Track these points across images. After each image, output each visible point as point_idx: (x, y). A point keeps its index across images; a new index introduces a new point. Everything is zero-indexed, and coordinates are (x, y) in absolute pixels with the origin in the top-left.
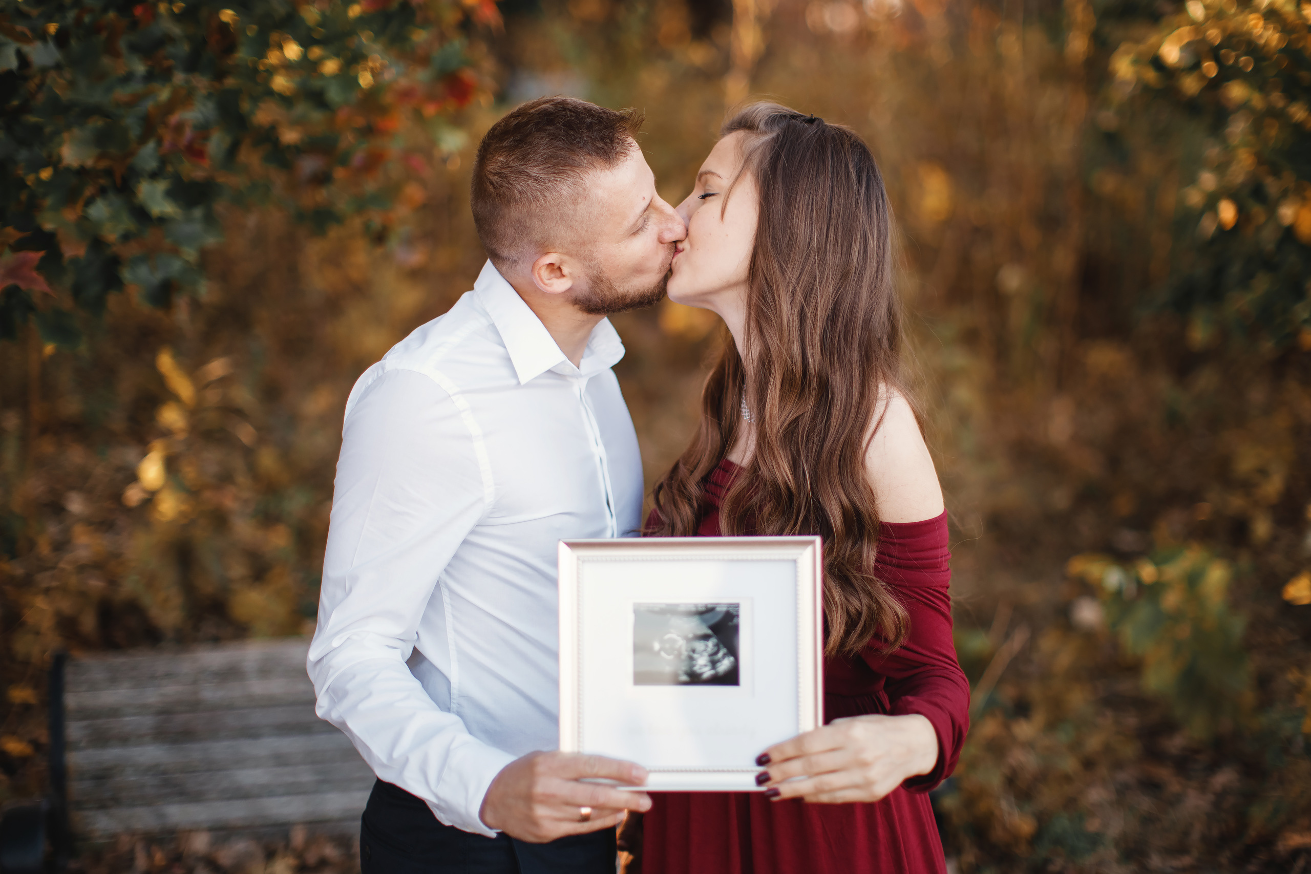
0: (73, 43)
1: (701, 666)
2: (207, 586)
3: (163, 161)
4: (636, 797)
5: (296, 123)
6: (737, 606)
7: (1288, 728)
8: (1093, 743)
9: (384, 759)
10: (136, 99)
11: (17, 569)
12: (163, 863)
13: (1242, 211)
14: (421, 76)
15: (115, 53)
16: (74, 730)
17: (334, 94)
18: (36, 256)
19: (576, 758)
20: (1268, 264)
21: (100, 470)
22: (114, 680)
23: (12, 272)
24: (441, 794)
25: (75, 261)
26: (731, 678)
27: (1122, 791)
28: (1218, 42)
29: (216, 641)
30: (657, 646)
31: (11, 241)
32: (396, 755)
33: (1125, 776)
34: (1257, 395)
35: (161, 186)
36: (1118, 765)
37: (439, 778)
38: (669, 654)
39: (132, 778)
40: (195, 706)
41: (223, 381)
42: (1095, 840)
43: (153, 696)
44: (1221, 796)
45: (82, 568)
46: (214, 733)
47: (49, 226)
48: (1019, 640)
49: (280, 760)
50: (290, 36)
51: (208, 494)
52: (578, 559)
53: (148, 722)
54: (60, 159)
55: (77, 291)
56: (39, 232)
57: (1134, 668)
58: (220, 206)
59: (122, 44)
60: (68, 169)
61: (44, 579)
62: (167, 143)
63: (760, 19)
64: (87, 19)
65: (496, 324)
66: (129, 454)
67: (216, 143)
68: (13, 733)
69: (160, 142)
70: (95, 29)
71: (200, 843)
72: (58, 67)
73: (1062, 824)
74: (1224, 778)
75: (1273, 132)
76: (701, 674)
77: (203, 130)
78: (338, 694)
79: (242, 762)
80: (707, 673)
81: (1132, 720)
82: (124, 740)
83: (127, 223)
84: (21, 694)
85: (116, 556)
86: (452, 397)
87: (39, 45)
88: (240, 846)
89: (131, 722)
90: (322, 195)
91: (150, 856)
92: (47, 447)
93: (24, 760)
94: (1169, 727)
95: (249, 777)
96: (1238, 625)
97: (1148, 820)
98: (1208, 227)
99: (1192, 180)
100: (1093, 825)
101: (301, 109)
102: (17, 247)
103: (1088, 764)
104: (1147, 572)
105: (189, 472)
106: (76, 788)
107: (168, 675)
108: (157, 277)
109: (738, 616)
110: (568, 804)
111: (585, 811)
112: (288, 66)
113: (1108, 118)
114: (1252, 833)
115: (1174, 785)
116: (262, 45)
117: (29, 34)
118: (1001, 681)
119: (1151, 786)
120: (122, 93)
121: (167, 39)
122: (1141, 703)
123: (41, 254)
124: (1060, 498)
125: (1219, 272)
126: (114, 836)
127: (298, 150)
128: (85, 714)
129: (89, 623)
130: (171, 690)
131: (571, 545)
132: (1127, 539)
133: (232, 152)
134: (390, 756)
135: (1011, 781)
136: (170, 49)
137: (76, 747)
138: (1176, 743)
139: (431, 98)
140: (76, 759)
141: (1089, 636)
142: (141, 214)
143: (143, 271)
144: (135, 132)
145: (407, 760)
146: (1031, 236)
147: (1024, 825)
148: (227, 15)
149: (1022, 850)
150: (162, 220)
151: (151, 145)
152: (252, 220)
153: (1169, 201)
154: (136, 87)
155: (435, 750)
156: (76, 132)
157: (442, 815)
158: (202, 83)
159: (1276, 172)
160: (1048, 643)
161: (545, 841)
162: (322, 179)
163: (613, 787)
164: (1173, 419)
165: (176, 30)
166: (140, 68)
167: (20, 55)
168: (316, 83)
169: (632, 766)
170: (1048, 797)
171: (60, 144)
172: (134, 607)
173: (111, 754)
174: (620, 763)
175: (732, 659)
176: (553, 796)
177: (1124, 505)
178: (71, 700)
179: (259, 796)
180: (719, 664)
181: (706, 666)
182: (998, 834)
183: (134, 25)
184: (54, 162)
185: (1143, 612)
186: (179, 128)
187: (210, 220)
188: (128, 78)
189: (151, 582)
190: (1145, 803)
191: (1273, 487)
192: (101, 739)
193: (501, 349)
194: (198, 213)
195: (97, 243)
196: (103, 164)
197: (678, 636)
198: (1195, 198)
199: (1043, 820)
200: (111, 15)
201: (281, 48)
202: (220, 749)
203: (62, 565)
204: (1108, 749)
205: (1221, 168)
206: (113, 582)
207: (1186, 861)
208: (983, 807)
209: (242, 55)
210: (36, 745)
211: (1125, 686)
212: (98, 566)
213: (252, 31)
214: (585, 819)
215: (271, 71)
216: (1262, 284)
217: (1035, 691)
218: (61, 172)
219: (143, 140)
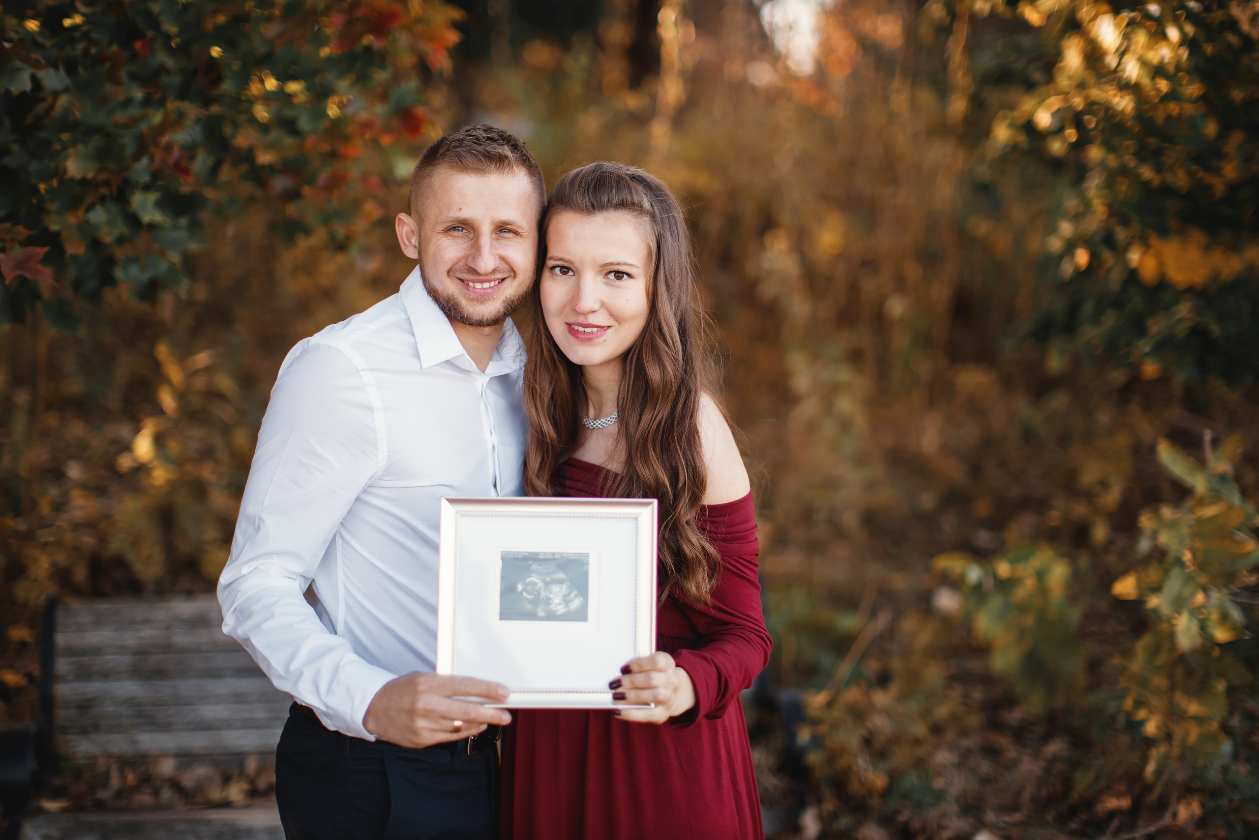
0: (81, 70)
1: (556, 604)
2: (184, 547)
3: (156, 175)
4: (500, 712)
5: (271, 147)
6: (587, 555)
7: (1112, 707)
8: (942, 711)
9: (281, 671)
10: (133, 122)
11: (21, 525)
12: (134, 783)
13: (1094, 256)
14: (380, 110)
15: (117, 82)
16: (62, 665)
17: (304, 123)
18: (41, 251)
19: (452, 679)
20: (1118, 303)
21: (97, 443)
22: (98, 624)
23: (21, 264)
24: (330, 704)
25: (75, 258)
26: (581, 615)
27: (965, 755)
28: (1080, 108)
29: (190, 594)
30: (520, 587)
31: (21, 238)
32: (292, 668)
33: (967, 743)
34: (1104, 417)
35: (152, 197)
36: (964, 733)
37: (329, 690)
38: (530, 595)
39: (111, 709)
40: (167, 648)
41: (208, 370)
42: (939, 796)
43: (131, 639)
44: (1051, 763)
45: (77, 526)
46: (183, 673)
47: (54, 227)
48: (882, 621)
49: (239, 698)
50: (269, 72)
51: (189, 467)
52: (457, 512)
53: (126, 660)
54: (65, 171)
55: (77, 285)
56: (46, 231)
57: (983, 650)
58: (205, 216)
59: (123, 74)
60: (72, 180)
61: (45, 535)
62: (157, 160)
63: (683, 73)
64: (93, 50)
65: (410, 318)
66: (124, 430)
67: (201, 163)
68: (11, 667)
69: (152, 159)
70: (100, 60)
71: (167, 767)
72: (66, 90)
73: (912, 780)
74: (1055, 747)
75: (1123, 187)
76: (556, 611)
77: (190, 151)
78: (243, 614)
79: (205, 699)
80: (561, 610)
81: (978, 695)
82: (105, 675)
83: (121, 228)
84: (19, 633)
85: (107, 517)
86: (360, 372)
87: (51, 71)
88: (201, 771)
89: (112, 660)
90: (292, 209)
91: (123, 777)
92: (51, 420)
93: (19, 690)
94: (1010, 701)
95: (210, 712)
96: (1075, 615)
97: (986, 781)
98: (1067, 269)
99: (1052, 230)
100: (939, 784)
101: (275, 134)
102: (24, 243)
103: (937, 730)
104: (1003, 569)
105: (173, 447)
106: (62, 715)
107: (146, 622)
108: (146, 276)
109: (588, 564)
110: (444, 718)
111: (458, 723)
112: (268, 98)
113: (984, 172)
114: (1075, 795)
115: (1011, 752)
116: (244, 79)
117: (43, 61)
118: (864, 656)
119: (991, 752)
120: (121, 116)
121: (162, 70)
122: (987, 680)
123: (46, 249)
124: (927, 500)
125: (1074, 309)
126: (93, 758)
127: (271, 169)
128: (71, 651)
129: (80, 574)
130: (147, 634)
131: (451, 501)
132: (984, 538)
133: (215, 170)
134: (287, 669)
135: (868, 742)
136: (165, 80)
137: (63, 679)
138: (1015, 716)
139: (387, 130)
140: (63, 690)
141: (946, 620)
142: (134, 221)
143: (134, 270)
144: (130, 149)
145: (302, 673)
146: (913, 271)
147: (879, 781)
148: (216, 51)
149: (875, 802)
150: (152, 226)
151: (145, 161)
152: (230, 230)
153: (1034, 244)
154: (134, 111)
155: (326, 665)
156: (80, 148)
157: (329, 721)
158: (192, 110)
159: (1125, 222)
160: (909, 624)
161: (420, 747)
162: (293, 195)
163: (482, 704)
164: (1028, 435)
165: (170, 63)
166: (138, 94)
167: (34, 79)
168: (289, 113)
169: (498, 686)
170: (901, 757)
171: (66, 158)
172: (120, 562)
173: (93, 687)
174: (488, 684)
175: (582, 599)
176: (433, 711)
177: (983, 508)
178: (61, 639)
179: (219, 728)
180: (571, 603)
181: (560, 604)
182: (855, 787)
183: (134, 57)
184: (59, 172)
185: (996, 602)
186: (169, 148)
187: (195, 227)
188: (128, 102)
189: (136, 542)
190: (985, 766)
191: (1112, 497)
192: (85, 674)
193: (410, 339)
194: (183, 221)
195: (95, 244)
196: (102, 177)
197: (538, 579)
198: (1055, 244)
199: (894, 776)
200: (115, 48)
201: (262, 81)
202: (187, 687)
203: (59, 523)
204: (955, 718)
205: (1077, 218)
206: (103, 540)
207: (1017, 817)
208: (843, 763)
209: (227, 86)
210: (29, 676)
211: (974, 665)
212: (90, 525)
213: (236, 66)
214: (457, 730)
215: (251, 102)
216: (1110, 320)
217: (896, 664)
218: (66, 182)
219: (137, 157)
